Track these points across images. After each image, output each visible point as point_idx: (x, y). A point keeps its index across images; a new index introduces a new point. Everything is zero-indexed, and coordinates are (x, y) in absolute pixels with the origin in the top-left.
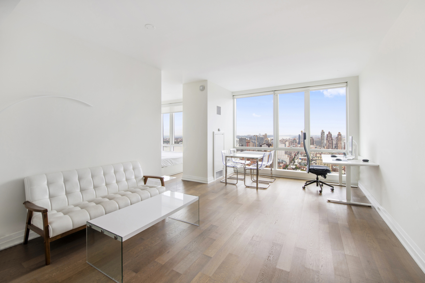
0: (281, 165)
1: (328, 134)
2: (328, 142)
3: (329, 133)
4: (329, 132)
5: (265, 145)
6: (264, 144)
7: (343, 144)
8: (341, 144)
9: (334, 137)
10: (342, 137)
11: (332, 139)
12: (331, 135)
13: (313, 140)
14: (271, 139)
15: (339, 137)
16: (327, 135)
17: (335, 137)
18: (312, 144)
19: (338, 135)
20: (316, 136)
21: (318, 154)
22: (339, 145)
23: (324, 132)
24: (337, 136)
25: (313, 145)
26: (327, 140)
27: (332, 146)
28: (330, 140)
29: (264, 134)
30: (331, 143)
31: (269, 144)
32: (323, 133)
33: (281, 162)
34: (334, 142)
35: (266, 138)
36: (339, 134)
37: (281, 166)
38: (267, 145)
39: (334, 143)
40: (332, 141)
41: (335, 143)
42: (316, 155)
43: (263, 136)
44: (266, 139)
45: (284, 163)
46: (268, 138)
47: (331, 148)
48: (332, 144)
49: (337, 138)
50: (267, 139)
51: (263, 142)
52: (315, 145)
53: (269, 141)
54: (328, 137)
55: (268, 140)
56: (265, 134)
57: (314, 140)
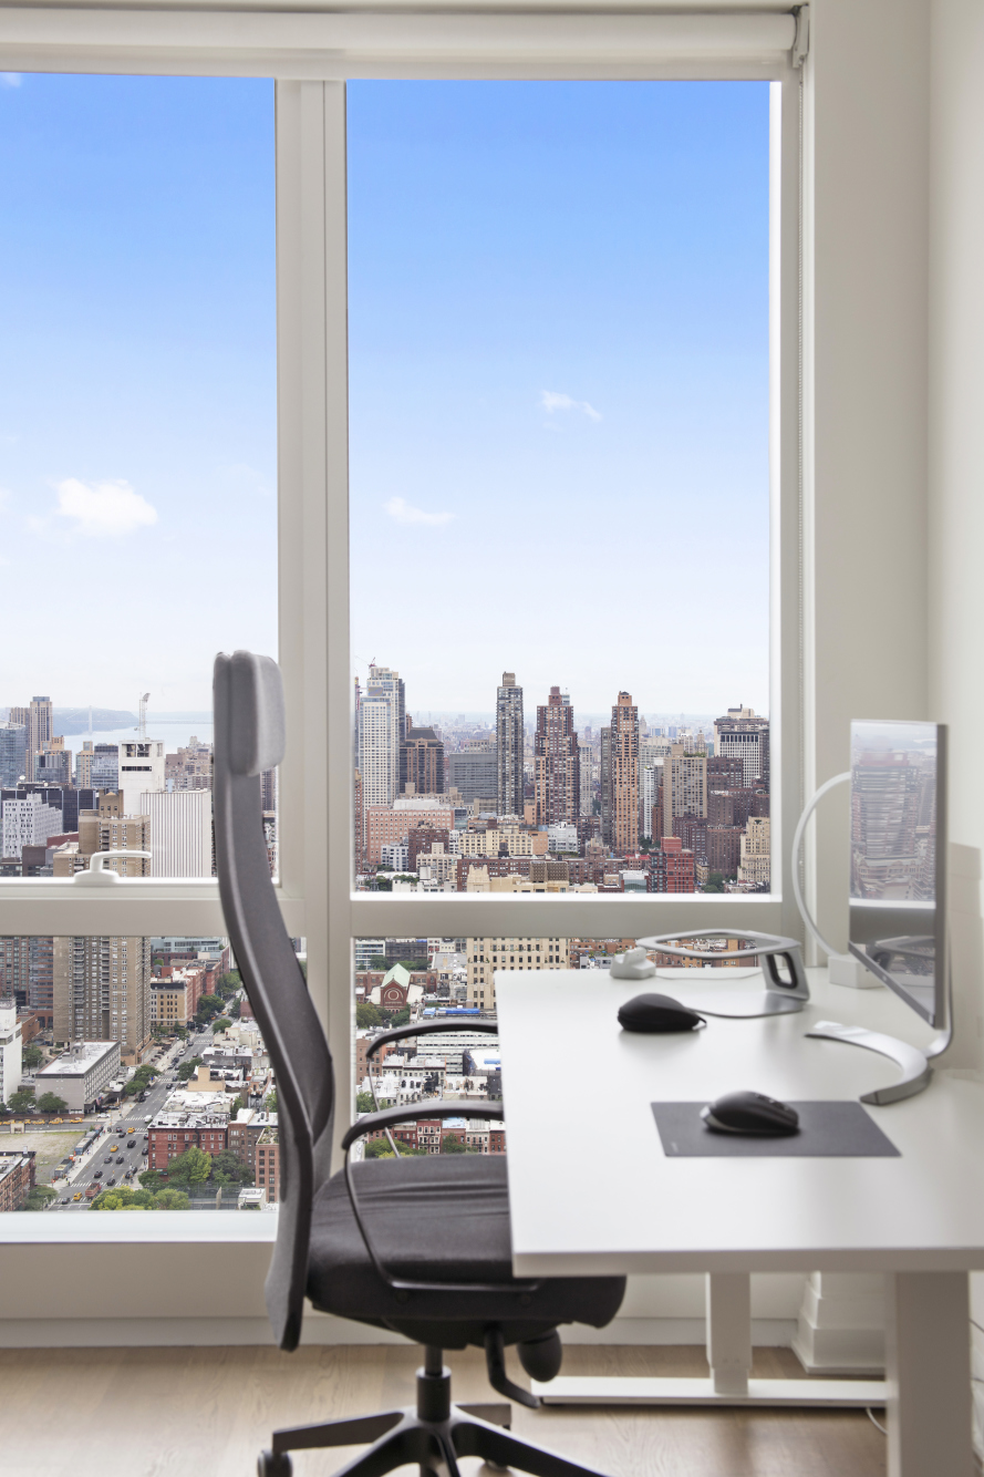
0: (177, 976)
1: (545, 702)
2: (550, 766)
3: (556, 697)
4: (555, 690)
5: (34, 799)
6: (22, 796)
7: (648, 785)
8: (636, 780)
9: (588, 729)
10: (642, 731)
11: (574, 748)
12: (569, 712)
13: (440, 752)
14: (87, 746)
15: (625, 726)
16: (542, 711)
17: (596, 730)
18: (433, 785)
19: (616, 711)
20: (462, 717)
21: (478, 865)
22: (620, 792)
23: (519, 692)
24: (607, 724)
25: (440, 790)
26: (539, 751)
27: (577, 799)
28: (561, 756)
29: (25, 703)
30: (569, 773)
31: (70, 794)
32: (510, 693)
33: (184, 950)
34: (591, 771)
35: (45, 734)
36: (625, 710)
37: (179, 986)
38: (51, 797)
39: (589, 776)
40: (577, 764)
41: (596, 776)
42: (459, 871)
43: (17, 714)
44: (47, 747)
45: (203, 956)
46: (59, 741)
47: (569, 812)
48: (577, 791)
49: (610, 734)
50: (56, 747)
51: (13, 779)
52: (453, 790)
53: (74, 769)
54: (549, 730)
55: (66, 756)
56: (38, 700)
57: (447, 753)
